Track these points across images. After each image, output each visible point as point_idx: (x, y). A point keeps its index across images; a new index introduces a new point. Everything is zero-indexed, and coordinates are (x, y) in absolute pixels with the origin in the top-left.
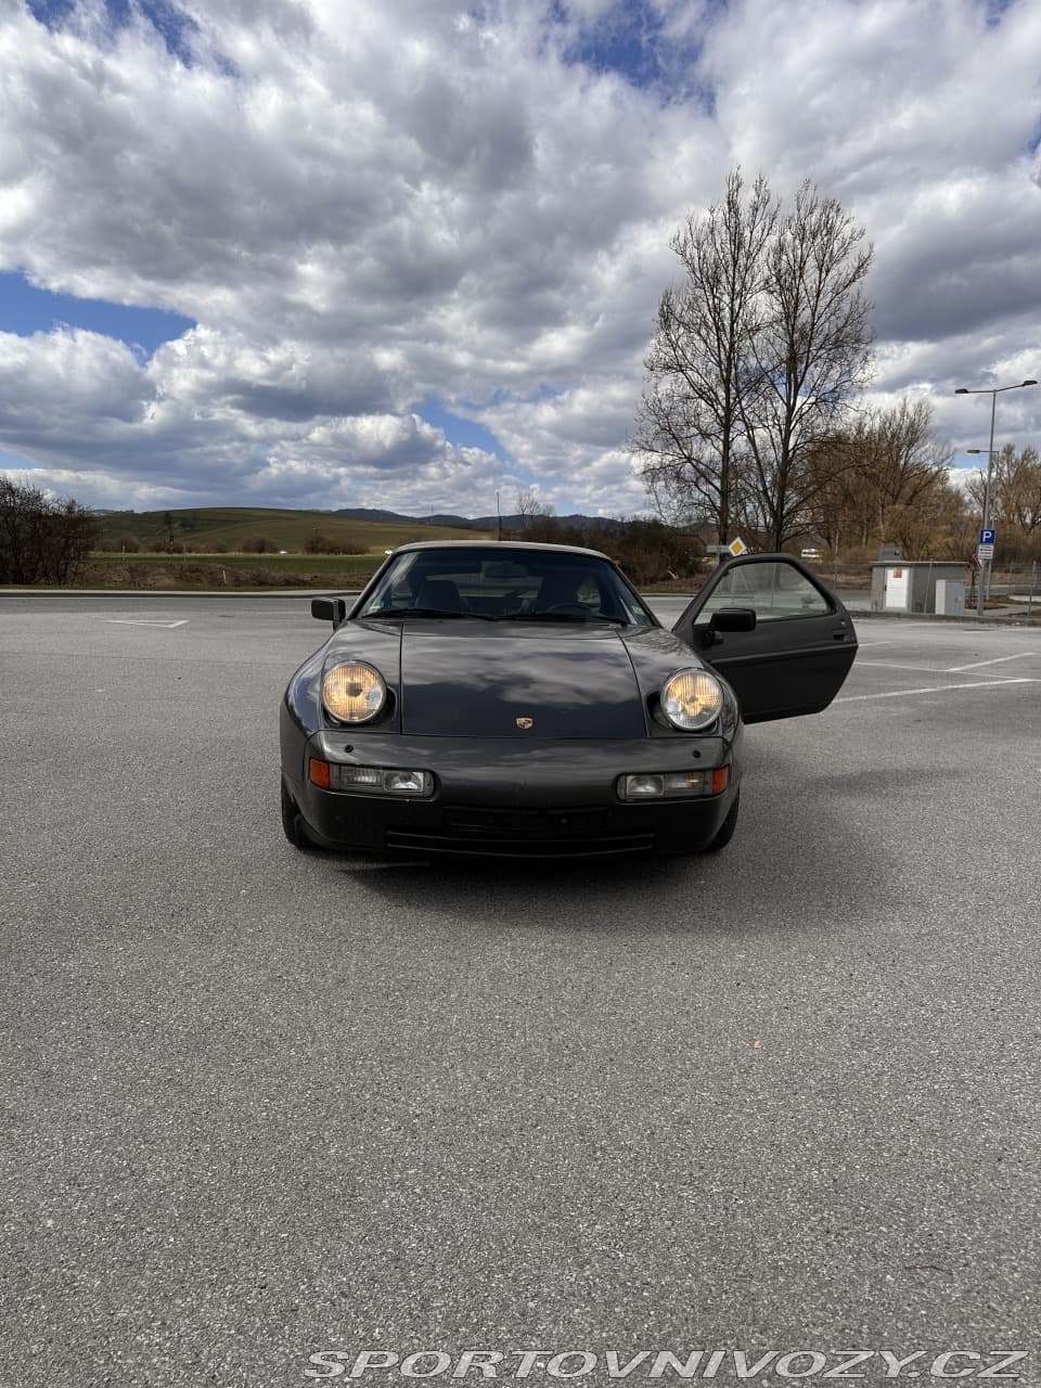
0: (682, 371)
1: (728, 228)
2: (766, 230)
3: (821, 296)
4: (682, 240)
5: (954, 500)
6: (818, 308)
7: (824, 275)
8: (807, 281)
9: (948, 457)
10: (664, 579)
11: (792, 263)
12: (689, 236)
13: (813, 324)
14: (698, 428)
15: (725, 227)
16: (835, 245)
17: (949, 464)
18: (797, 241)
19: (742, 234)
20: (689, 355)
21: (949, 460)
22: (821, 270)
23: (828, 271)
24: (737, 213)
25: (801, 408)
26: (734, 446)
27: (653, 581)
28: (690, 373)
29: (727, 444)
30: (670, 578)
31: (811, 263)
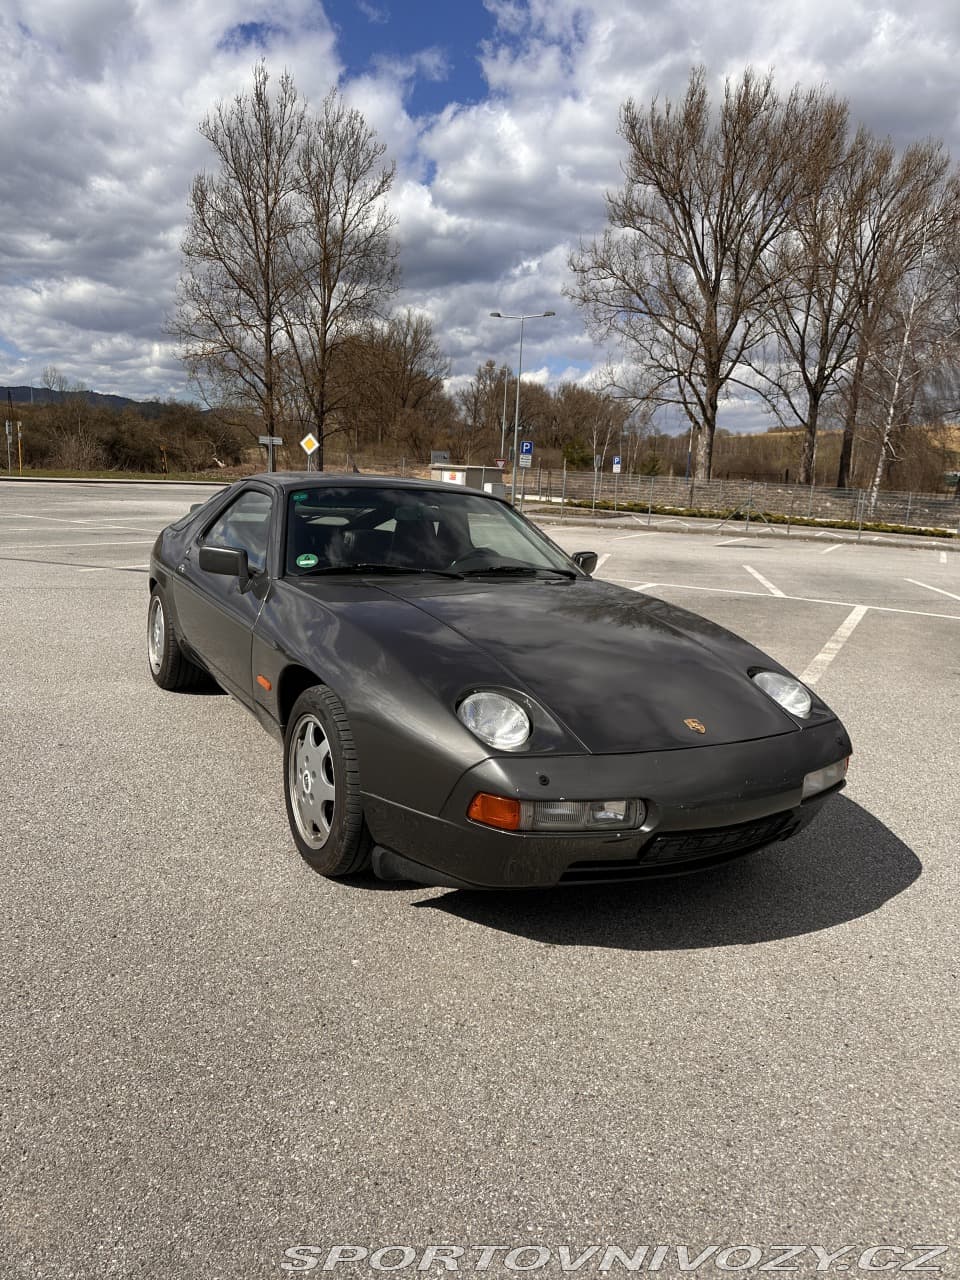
0: (221, 259)
1: (259, 120)
2: (295, 129)
3: (350, 205)
4: (212, 125)
5: (447, 406)
6: (348, 216)
7: (351, 185)
8: (337, 187)
9: (446, 367)
10: (210, 467)
11: (323, 167)
12: (218, 120)
13: (344, 231)
14: (240, 319)
15: (255, 120)
16: (361, 156)
17: (447, 374)
18: (326, 147)
19: (272, 129)
20: (225, 245)
21: (447, 370)
22: (349, 180)
23: (355, 181)
24: (266, 107)
25: (335, 310)
26: (275, 341)
27: (201, 467)
28: (227, 261)
29: (269, 338)
30: (218, 466)
31: (340, 171)
